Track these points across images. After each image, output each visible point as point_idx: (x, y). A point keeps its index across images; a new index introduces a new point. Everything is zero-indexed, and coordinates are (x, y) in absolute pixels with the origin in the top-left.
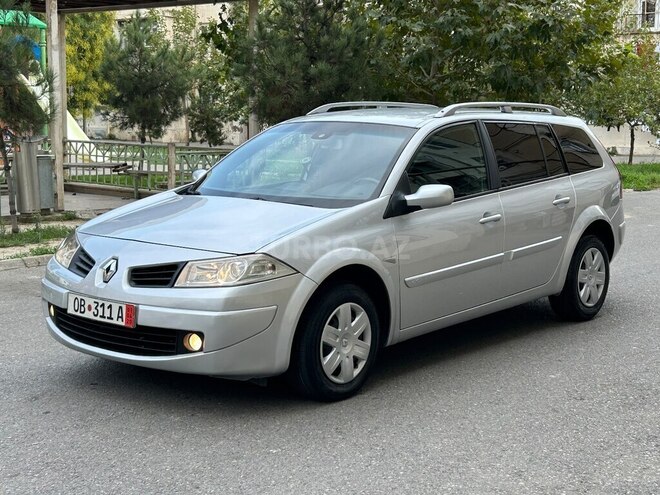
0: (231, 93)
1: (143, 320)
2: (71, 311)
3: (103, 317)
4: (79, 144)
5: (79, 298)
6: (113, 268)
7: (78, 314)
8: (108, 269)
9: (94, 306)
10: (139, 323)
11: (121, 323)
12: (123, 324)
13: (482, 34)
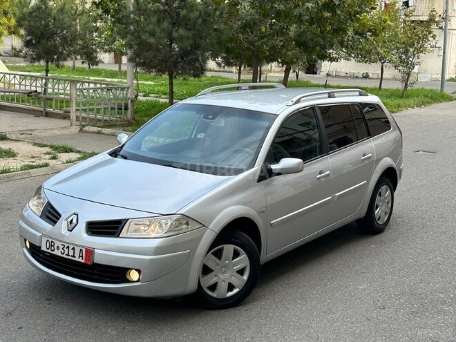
0: (106, 33)
1: (97, 260)
2: (44, 248)
3: (68, 255)
4: (12, 76)
5: (50, 240)
6: (74, 221)
7: (49, 251)
8: (71, 222)
9: (61, 247)
10: (95, 262)
11: (81, 260)
12: (83, 261)
13: (290, 9)
